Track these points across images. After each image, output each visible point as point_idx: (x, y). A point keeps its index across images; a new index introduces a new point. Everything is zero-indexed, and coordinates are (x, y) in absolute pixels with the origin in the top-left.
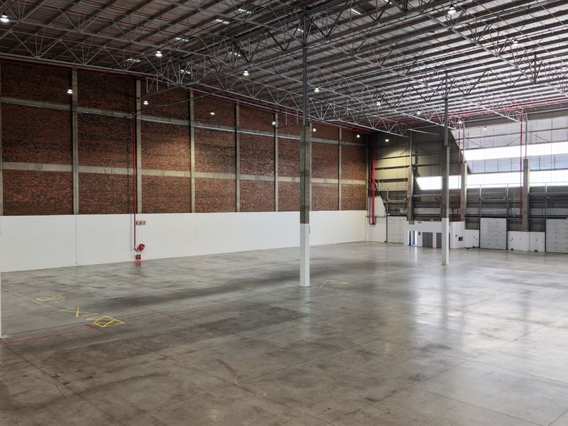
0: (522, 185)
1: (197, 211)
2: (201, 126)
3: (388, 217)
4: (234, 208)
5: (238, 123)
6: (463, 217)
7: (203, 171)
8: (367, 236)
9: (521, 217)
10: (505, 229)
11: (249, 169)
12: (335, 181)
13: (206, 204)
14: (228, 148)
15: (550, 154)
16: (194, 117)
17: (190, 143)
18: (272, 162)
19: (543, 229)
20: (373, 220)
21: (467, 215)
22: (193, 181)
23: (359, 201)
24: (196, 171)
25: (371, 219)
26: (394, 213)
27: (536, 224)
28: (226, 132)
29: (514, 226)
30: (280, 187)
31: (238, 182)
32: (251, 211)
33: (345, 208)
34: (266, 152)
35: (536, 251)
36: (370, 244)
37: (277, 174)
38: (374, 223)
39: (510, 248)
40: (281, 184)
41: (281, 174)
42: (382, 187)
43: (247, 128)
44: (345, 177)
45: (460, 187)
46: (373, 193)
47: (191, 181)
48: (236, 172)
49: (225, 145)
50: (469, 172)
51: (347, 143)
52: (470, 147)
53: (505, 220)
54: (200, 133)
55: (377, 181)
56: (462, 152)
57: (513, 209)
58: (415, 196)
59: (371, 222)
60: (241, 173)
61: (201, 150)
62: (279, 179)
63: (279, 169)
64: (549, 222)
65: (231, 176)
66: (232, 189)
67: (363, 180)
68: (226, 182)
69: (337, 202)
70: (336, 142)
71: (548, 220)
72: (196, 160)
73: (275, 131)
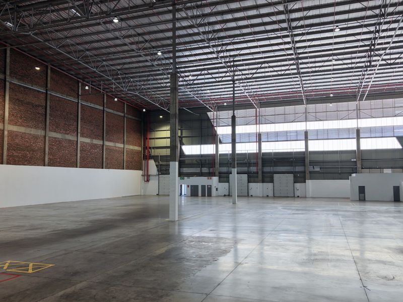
0: (258, 152)
1: (8, 163)
2: (15, 82)
3: (160, 175)
4: (43, 162)
5: (49, 85)
6: (217, 173)
7: (16, 124)
8: (142, 191)
9: (257, 173)
10: (247, 181)
11: (56, 128)
12: (121, 146)
13: (17, 156)
14: (39, 106)
15: (274, 131)
16: (10, 73)
17: (4, 96)
18: (75, 123)
19: (272, 181)
20: (147, 178)
21: (220, 173)
22: (6, 133)
23: (137, 163)
24: (9, 124)
25: (146, 177)
26: (165, 172)
27: (267, 178)
28: (38, 91)
29: (252, 179)
30: (81, 146)
31: (47, 138)
32: (57, 166)
33: (128, 168)
34: (71, 114)
35: (268, 196)
36: (144, 196)
37: (79, 134)
38: (148, 181)
39: (250, 195)
40: (82, 143)
41: (82, 135)
42: (155, 152)
43: (56, 92)
44: (129, 143)
45: (215, 153)
46: (147, 157)
47: (3, 133)
48: (45, 129)
49: (37, 103)
50: (221, 142)
51: (130, 116)
52: (221, 125)
53: (246, 175)
54: (14, 88)
55: (150, 148)
56: (216, 128)
57: (251, 168)
58: (181, 159)
59: (146, 180)
60: (51, 131)
61: (14, 104)
62: (81, 139)
63: (81, 131)
64: (276, 176)
65: (40, 132)
66: (41, 144)
67: (139, 146)
68: (36, 137)
69: (122, 163)
70: (123, 114)
71: (275, 175)
72: (9, 114)
73: (78, 98)
